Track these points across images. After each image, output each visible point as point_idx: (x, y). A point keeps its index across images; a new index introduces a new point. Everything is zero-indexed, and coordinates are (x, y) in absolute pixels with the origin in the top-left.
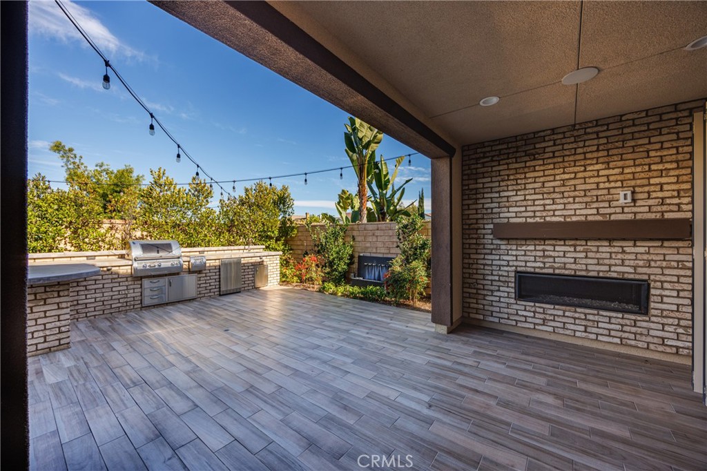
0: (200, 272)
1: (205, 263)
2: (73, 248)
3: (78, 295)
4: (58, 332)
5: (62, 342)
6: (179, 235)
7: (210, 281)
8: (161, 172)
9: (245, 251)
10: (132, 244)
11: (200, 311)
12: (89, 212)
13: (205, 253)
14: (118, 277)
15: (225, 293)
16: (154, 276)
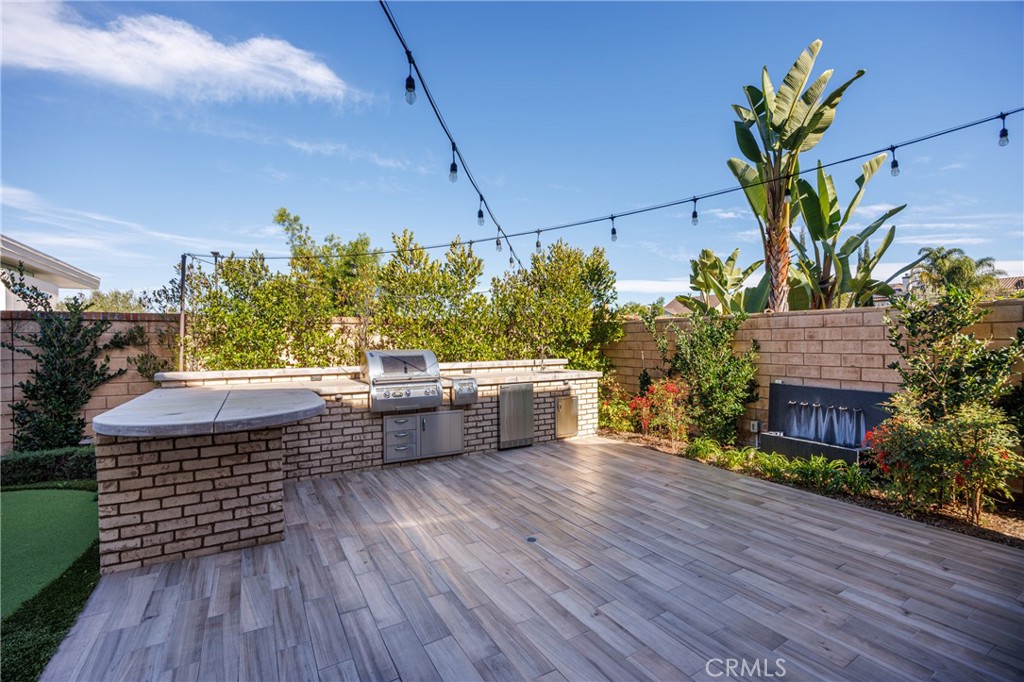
0: (467, 407)
1: (476, 392)
2: (296, 362)
3: (299, 439)
4: (266, 511)
5: (273, 529)
6: (433, 340)
7: (484, 423)
8: (408, 236)
9: (535, 368)
10: (369, 356)
11: (472, 481)
12: (314, 306)
13: (473, 371)
14: (351, 413)
15: (507, 446)
16: (400, 413)
